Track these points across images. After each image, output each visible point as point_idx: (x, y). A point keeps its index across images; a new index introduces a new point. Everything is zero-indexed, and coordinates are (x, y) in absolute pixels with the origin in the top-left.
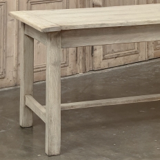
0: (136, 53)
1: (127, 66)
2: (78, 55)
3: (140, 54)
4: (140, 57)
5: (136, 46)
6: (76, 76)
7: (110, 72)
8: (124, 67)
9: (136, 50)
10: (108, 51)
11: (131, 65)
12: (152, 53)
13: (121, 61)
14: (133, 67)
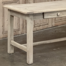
0: (47, 24)
1: (44, 30)
2: (24, 26)
3: (49, 24)
4: (49, 26)
5: (47, 21)
6: (23, 34)
7: (37, 32)
8: (43, 30)
9: (47, 23)
10: (36, 23)
11: (45, 29)
12: (54, 24)
13: (41, 27)
14: (46, 30)
